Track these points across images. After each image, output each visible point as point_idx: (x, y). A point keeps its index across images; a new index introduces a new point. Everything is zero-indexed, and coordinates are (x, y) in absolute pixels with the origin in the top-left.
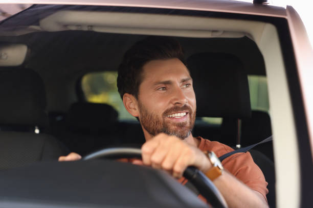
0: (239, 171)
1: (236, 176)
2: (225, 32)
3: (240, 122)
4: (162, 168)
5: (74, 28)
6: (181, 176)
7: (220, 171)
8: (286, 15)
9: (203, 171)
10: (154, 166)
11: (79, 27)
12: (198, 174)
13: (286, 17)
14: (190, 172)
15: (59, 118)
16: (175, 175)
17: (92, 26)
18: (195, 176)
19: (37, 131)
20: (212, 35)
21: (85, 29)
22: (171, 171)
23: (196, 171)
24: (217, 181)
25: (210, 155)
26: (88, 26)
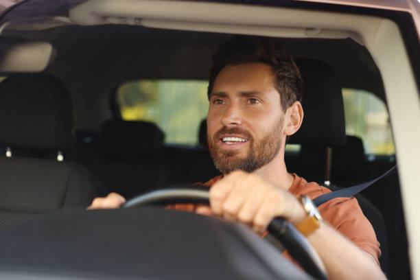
0: (343, 223)
1: (338, 228)
2: (323, 30)
3: (330, 151)
4: (237, 220)
5: (115, 22)
6: (263, 230)
7: (318, 223)
8: (409, 8)
9: (293, 223)
10: (227, 217)
11: (123, 20)
12: (287, 228)
13: (410, 11)
14: (277, 224)
15: (88, 140)
16: (256, 229)
17: (140, 19)
18: (283, 231)
19: (60, 158)
20: (306, 34)
21: (131, 22)
22: (251, 224)
23: (285, 223)
24: (313, 237)
25: (303, 200)
26: (136, 19)
